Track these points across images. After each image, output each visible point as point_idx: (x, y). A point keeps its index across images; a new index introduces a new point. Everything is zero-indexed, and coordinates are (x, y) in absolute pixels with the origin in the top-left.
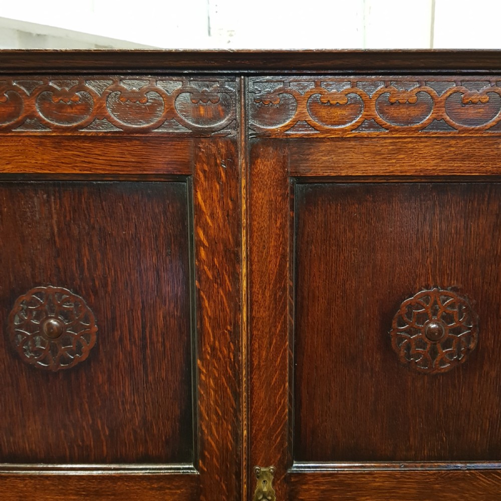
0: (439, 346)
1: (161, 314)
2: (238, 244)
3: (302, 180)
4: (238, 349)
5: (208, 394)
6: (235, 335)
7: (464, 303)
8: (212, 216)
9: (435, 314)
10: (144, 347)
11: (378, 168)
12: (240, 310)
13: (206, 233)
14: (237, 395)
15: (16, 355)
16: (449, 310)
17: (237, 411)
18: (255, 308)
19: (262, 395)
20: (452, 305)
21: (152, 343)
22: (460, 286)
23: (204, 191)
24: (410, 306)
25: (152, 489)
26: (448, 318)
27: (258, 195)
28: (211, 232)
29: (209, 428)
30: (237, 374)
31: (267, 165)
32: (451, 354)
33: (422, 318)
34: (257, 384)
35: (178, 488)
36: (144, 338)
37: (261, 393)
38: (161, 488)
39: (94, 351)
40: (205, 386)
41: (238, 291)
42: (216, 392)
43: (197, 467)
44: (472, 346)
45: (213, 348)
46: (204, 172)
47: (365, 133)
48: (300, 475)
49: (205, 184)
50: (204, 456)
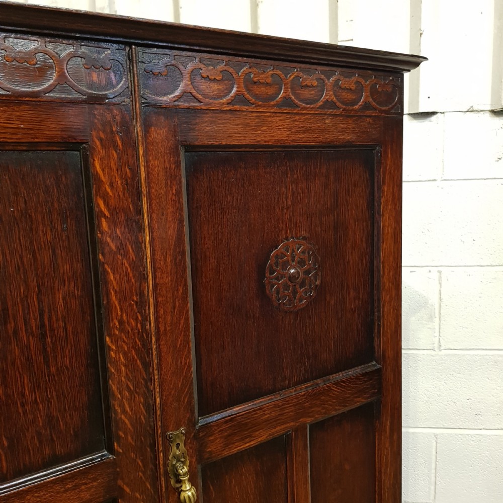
0: (298, 286)
1: (60, 296)
2: (139, 212)
3: (190, 148)
4: (146, 319)
5: (119, 371)
6: (142, 304)
7: (310, 249)
8: (111, 185)
9: (293, 261)
10: (44, 336)
11: (249, 139)
12: (146, 279)
13: (107, 204)
14: (147, 366)
16: (302, 256)
18: (159, 274)
19: (170, 360)
20: (303, 252)
21: (52, 330)
22: (307, 235)
23: (101, 159)
24: (277, 256)
25: (66, 491)
26: (302, 263)
27: (154, 163)
28: (112, 202)
29: (122, 406)
30: (146, 343)
31: (160, 133)
32: (306, 292)
33: (285, 265)
34: (164, 349)
35: (95, 480)
36: (43, 326)
37: (168, 358)
38: (76, 487)
40: (116, 363)
41: (142, 260)
42: (126, 366)
43: (111, 450)
44: (318, 282)
45: (121, 322)
46: (101, 140)
47: (237, 107)
48: (207, 426)
49: (103, 152)
50: (119, 437)
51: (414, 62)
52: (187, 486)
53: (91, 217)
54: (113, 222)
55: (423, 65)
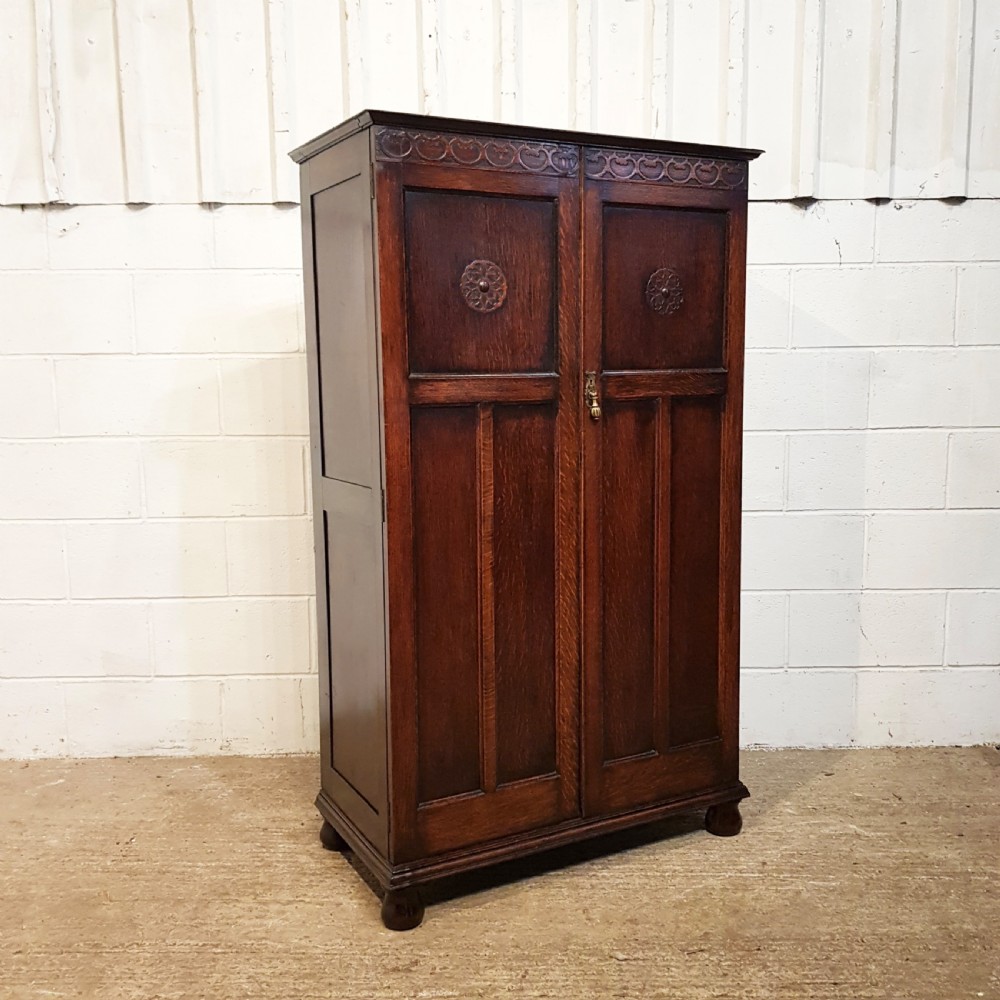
0: (668, 301)
1: (539, 279)
2: (580, 238)
4: (579, 300)
5: (564, 327)
6: (578, 291)
7: (678, 277)
8: (567, 222)
9: (665, 283)
10: (530, 300)
11: (641, 200)
12: (580, 276)
13: (564, 231)
14: (578, 328)
15: (464, 302)
16: (672, 281)
17: (578, 337)
18: (587, 275)
20: (672, 278)
21: (534, 296)
22: (676, 267)
23: (563, 207)
24: (655, 278)
26: (671, 285)
27: (589, 210)
28: (567, 231)
29: (564, 347)
30: (578, 313)
31: (592, 195)
32: (673, 306)
33: (661, 284)
34: (587, 321)
36: (530, 293)
37: (588, 327)
38: (538, 386)
39: (505, 301)
40: (563, 322)
41: (579, 265)
42: (568, 325)
43: (557, 372)
44: (682, 301)
45: (567, 299)
46: (564, 197)
47: (635, 181)
48: (608, 376)
49: (564, 203)
50: (561, 365)
51: (755, 154)
52: (595, 404)
53: (556, 237)
54: (566, 241)
55: (762, 155)
